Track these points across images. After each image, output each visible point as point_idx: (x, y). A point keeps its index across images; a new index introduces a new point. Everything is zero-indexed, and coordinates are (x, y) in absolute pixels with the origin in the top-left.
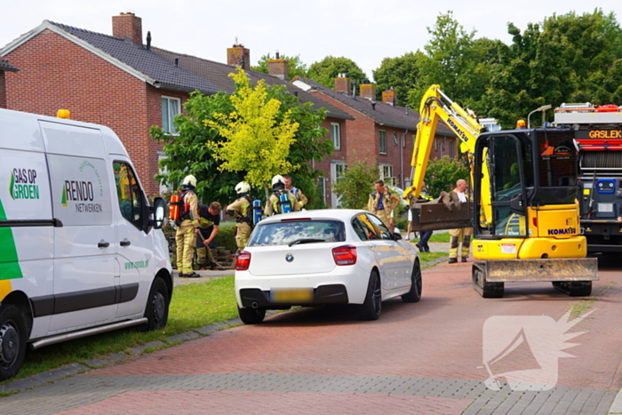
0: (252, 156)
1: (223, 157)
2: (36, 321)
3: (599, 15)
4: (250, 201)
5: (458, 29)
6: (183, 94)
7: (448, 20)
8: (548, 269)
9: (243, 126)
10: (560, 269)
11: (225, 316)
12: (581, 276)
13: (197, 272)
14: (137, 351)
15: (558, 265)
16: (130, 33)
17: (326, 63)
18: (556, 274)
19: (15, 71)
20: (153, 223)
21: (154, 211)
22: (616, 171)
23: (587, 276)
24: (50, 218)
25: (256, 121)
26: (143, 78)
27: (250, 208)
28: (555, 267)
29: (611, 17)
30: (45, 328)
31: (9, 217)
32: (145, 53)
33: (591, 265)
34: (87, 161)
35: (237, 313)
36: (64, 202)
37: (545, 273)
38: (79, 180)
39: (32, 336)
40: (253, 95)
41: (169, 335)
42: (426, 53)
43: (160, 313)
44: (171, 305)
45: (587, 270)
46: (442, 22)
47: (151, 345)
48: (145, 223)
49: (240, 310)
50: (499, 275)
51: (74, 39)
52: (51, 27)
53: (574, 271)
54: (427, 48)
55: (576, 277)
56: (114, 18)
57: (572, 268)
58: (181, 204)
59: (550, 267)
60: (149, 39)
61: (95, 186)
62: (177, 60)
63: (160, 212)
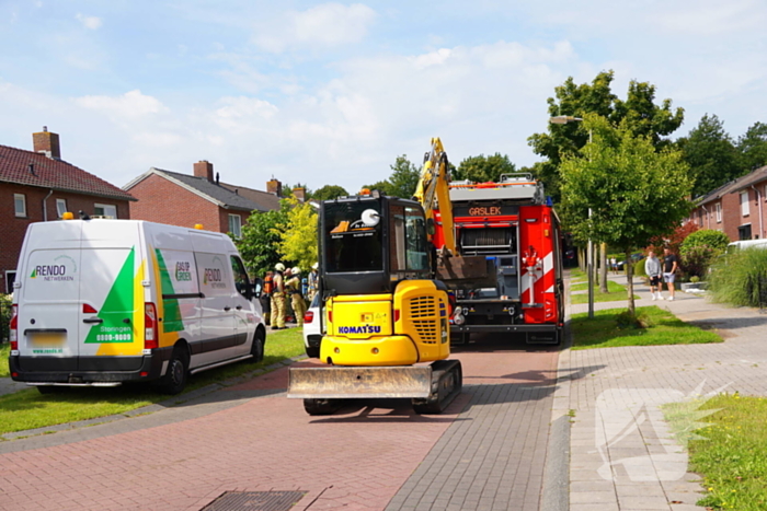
0: (302, 251)
1: (283, 252)
2: (192, 357)
3: (498, 156)
4: (300, 279)
5: (410, 167)
6: (245, 213)
7: (404, 161)
8: (367, 381)
9: (297, 232)
10: (382, 382)
11: (297, 353)
12: (408, 392)
13: (287, 325)
14: (249, 376)
15: (380, 376)
16: (205, 174)
17: (326, 189)
18: (376, 388)
19: (136, 200)
20: (255, 294)
21: (255, 287)
22: (497, 249)
23: (416, 391)
24: (197, 292)
25: (305, 228)
26: (217, 203)
27: (300, 284)
28: (376, 377)
29: (506, 158)
30: (198, 361)
31: (176, 293)
32: (216, 187)
33: (422, 376)
34: (217, 257)
35: (305, 351)
36: (205, 282)
37: (362, 386)
38: (212, 268)
39: (190, 367)
40: (301, 212)
41: (265, 365)
42: (390, 182)
43: (259, 352)
44: (265, 346)
45: (416, 382)
46: (400, 162)
47: (257, 372)
48: (249, 295)
49: (307, 349)
50: (304, 388)
51: (171, 179)
52: (156, 172)
53: (399, 384)
54: (391, 178)
55: (401, 392)
56: (195, 165)
57: (397, 380)
58: (271, 282)
59: (370, 377)
60: (218, 177)
61: (222, 272)
62: (236, 190)
63: (258, 288)
